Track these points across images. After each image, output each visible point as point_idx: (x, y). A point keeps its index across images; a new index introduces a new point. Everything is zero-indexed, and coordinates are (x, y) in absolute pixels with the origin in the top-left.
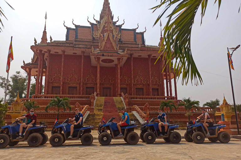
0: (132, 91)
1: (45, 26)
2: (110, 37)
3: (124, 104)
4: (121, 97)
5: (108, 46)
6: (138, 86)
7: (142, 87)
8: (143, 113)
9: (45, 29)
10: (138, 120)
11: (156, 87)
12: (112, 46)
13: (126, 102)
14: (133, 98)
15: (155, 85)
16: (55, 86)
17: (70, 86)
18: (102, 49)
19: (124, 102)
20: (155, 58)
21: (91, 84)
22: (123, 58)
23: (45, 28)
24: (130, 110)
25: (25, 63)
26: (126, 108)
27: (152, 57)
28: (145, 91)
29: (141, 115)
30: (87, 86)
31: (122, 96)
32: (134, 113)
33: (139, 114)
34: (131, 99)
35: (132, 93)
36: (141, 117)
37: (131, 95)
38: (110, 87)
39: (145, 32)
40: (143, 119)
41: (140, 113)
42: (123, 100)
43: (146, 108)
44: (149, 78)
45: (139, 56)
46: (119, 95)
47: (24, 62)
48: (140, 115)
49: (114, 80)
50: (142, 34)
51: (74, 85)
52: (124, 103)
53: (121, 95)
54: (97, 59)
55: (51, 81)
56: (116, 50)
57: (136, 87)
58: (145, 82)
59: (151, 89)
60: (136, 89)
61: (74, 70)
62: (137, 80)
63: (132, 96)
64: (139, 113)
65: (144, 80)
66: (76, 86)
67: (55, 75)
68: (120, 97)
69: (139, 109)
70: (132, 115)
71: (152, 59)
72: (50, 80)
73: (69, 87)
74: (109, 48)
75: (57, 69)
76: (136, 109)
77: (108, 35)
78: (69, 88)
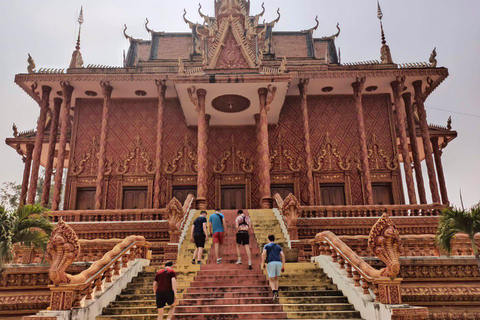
0: (308, 190)
1: (78, 41)
2: (234, 32)
3: (285, 231)
4: (275, 210)
5: (230, 56)
6: (328, 179)
7: (341, 180)
8: (365, 266)
9: (78, 48)
10: (340, 293)
11: (383, 177)
12: (242, 56)
13: (289, 223)
14: (314, 213)
15: (381, 171)
16: (86, 185)
17: (126, 184)
18: (211, 66)
19: (282, 223)
20: (373, 92)
21: (187, 176)
22: (275, 89)
23: (78, 44)
24: (304, 251)
25: (19, 131)
26: (289, 246)
27: (364, 92)
28: (348, 191)
29: (357, 273)
30: (175, 183)
31: (277, 207)
32: (324, 261)
33: (342, 267)
34: (309, 216)
35: (309, 198)
36: (357, 281)
37: (307, 204)
38: (242, 183)
39: (337, 35)
40: (366, 292)
41: (349, 265)
42: (280, 218)
43: (381, 239)
44: (361, 150)
45: (324, 89)
46: (266, 204)
47: (14, 128)
48: (350, 272)
49: (253, 163)
50: (330, 41)
51: (140, 182)
52: (283, 226)
53: (272, 204)
54: (195, 95)
55: (75, 174)
56: (253, 66)
57: (322, 181)
58: (349, 165)
59: (369, 185)
60: (323, 185)
61: (138, 138)
62: (322, 161)
63: (312, 207)
64: (342, 264)
65: (344, 158)
66: (145, 184)
67: (86, 156)
68: (271, 207)
69: (345, 247)
70: (314, 271)
71: (364, 96)
72: (73, 169)
73: (126, 189)
74: (232, 63)
75: (94, 139)
76: (328, 244)
77: (230, 28)
78: (124, 191)
